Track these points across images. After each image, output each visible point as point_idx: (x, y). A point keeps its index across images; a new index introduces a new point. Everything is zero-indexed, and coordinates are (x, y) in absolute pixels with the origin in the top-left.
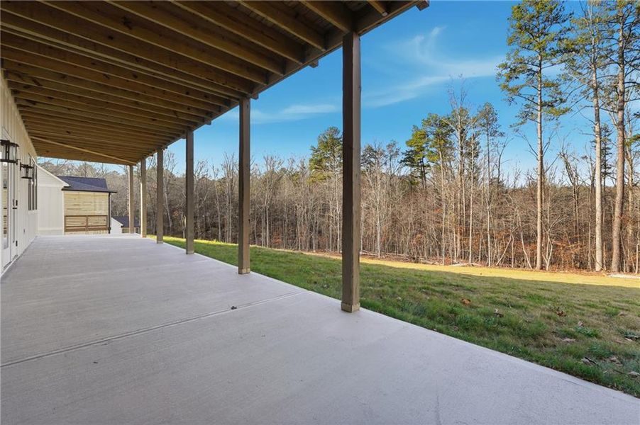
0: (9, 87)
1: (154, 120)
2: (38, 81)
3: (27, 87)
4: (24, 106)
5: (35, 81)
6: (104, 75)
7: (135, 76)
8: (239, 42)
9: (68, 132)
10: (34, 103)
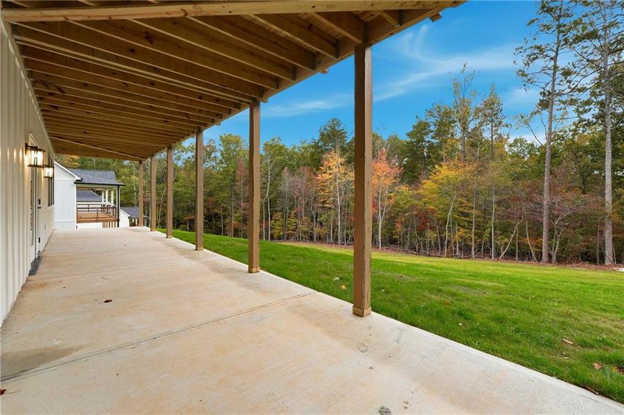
0: (35, 94)
1: (166, 121)
2: (63, 89)
3: (51, 94)
4: (47, 111)
5: (59, 89)
6: (125, 83)
7: (152, 84)
8: (252, 53)
9: (85, 132)
10: (56, 108)
